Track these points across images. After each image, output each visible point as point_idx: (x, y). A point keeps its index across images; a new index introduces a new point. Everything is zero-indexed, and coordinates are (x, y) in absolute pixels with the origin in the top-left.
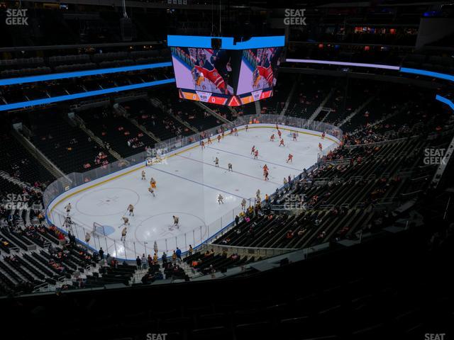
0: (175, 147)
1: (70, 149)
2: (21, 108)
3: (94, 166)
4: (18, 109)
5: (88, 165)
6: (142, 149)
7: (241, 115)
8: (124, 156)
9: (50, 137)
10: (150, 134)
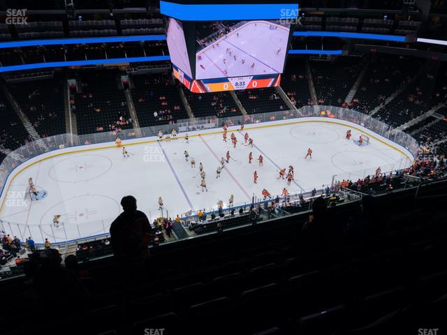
0: (203, 127)
1: (98, 110)
2: (95, 66)
3: (107, 130)
4: (92, 66)
5: (101, 129)
6: (166, 122)
7: (319, 104)
8: (142, 125)
9: (91, 96)
10: (188, 108)
